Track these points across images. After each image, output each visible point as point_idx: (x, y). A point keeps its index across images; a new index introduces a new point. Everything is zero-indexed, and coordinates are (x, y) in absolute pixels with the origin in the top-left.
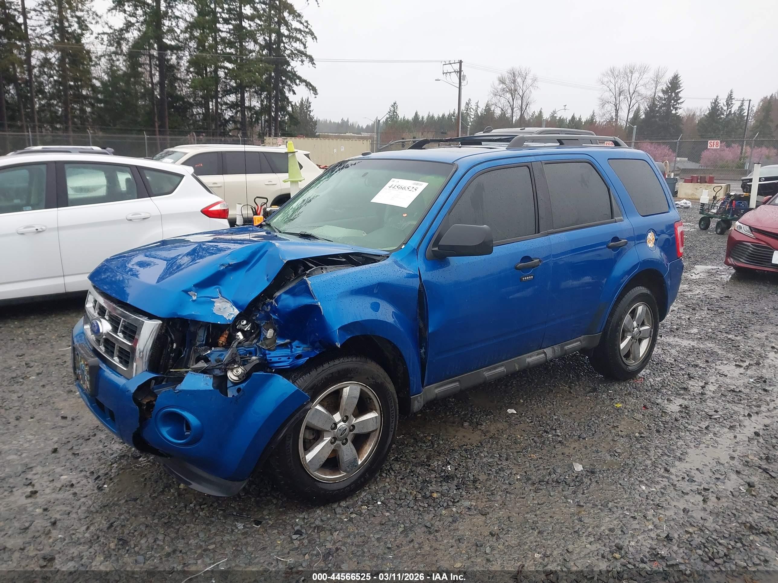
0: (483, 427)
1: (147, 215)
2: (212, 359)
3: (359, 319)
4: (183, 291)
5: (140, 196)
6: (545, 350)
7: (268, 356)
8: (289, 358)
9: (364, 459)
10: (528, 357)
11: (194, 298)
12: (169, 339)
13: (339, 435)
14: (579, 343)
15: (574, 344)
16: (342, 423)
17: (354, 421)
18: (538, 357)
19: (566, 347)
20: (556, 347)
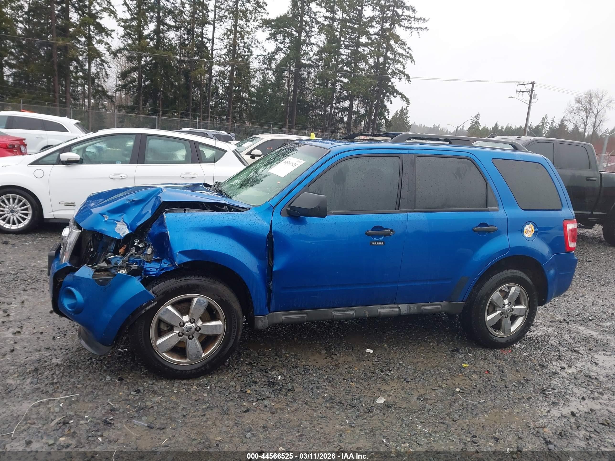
0: (335, 357)
1: (195, 176)
2: (113, 262)
3: (200, 248)
4: (100, 214)
6: (399, 306)
7: (145, 266)
8: (157, 270)
9: (207, 354)
10: (380, 308)
11: (106, 219)
13: (185, 331)
14: (439, 306)
15: (434, 307)
16: (189, 324)
17: (201, 324)
18: (391, 309)
19: (423, 308)
20: (412, 306)
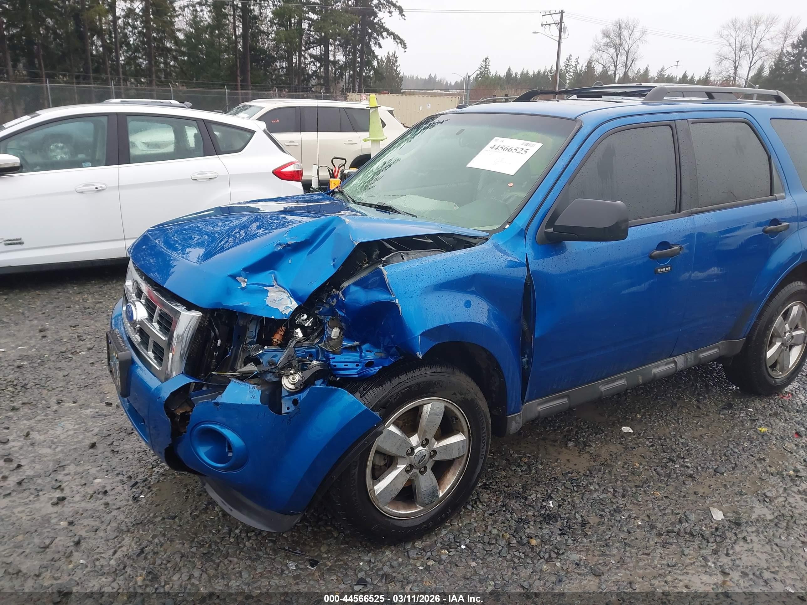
0: (592, 450)
1: (214, 175)
2: (264, 360)
4: (230, 276)
5: (206, 153)
6: (676, 359)
7: (332, 361)
8: (357, 365)
9: (446, 491)
10: (655, 367)
11: (244, 285)
12: (213, 333)
13: (416, 463)
14: (716, 350)
15: (712, 352)
16: (421, 448)
17: (437, 445)
18: (667, 367)
19: (701, 355)
20: (689, 355)
